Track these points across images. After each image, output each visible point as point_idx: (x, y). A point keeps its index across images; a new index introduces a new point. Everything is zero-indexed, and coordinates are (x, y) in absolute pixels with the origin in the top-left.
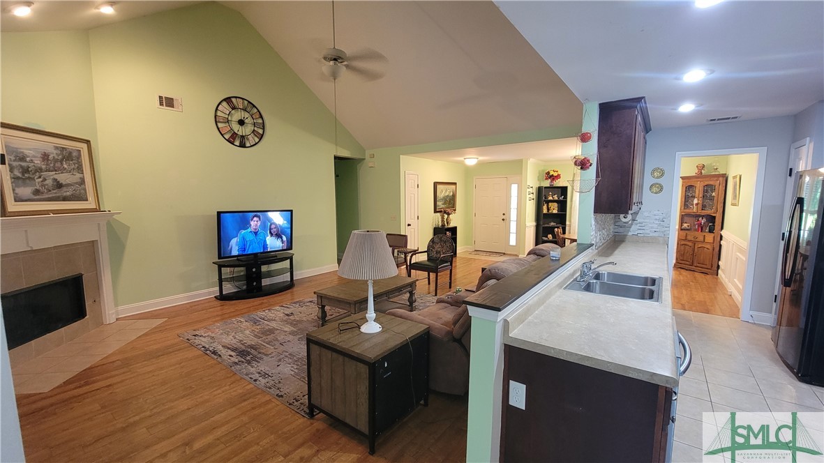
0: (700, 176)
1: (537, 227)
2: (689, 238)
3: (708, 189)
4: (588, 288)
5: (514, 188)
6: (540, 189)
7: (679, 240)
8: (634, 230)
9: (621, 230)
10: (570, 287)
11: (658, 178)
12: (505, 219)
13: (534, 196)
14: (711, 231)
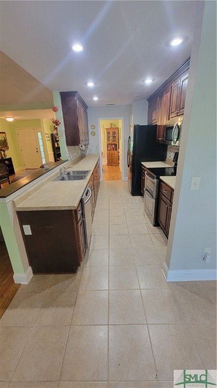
0: (111, 128)
1: (54, 154)
2: (111, 153)
3: (114, 133)
4: (63, 179)
5: (39, 134)
6: (52, 135)
7: (108, 154)
8: (88, 152)
9: (84, 152)
10: (55, 180)
11: (93, 129)
12: (38, 151)
13: (50, 138)
14: (116, 150)
